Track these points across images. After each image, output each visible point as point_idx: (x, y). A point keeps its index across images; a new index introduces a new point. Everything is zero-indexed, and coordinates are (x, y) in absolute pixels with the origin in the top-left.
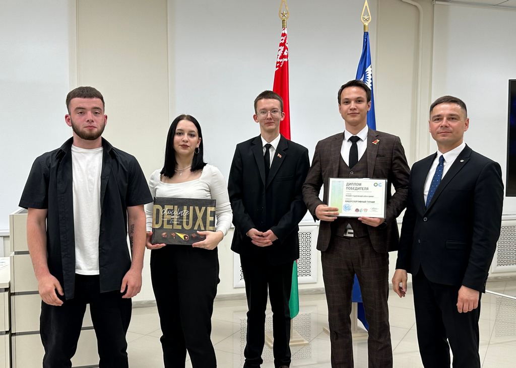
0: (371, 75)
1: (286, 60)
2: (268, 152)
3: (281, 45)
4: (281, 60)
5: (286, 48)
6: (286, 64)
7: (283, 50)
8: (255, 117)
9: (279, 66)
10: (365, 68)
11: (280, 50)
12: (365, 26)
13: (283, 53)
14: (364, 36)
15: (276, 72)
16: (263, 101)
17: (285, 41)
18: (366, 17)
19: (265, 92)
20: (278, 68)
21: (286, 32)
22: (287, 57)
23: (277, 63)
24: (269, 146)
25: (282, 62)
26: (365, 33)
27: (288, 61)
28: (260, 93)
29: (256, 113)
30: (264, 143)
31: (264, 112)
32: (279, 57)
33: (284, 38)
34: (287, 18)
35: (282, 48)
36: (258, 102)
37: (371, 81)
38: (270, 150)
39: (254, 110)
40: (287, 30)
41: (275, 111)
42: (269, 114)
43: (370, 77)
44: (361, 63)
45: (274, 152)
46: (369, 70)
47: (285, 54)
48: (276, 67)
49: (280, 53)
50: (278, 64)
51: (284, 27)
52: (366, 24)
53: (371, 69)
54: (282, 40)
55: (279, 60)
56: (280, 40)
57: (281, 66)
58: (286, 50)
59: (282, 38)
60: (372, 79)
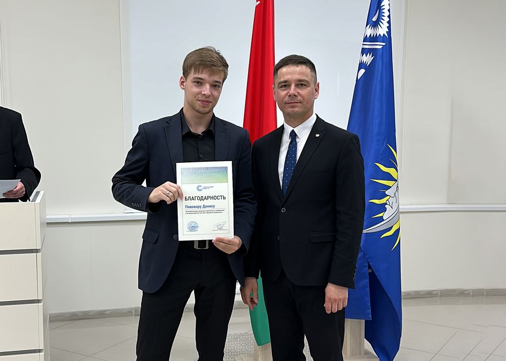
37: (389, 19)
46: (385, 3)
53: (388, 3)
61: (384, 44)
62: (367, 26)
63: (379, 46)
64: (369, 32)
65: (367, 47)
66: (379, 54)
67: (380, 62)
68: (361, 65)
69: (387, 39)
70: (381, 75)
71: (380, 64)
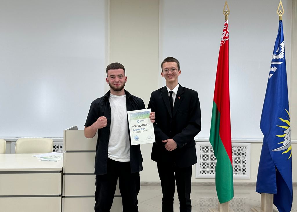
0: (284, 47)
1: (227, 40)
2: (171, 97)
3: (224, 30)
4: (224, 40)
5: (227, 32)
6: (227, 42)
7: (225, 34)
8: (162, 74)
9: (222, 44)
10: (280, 43)
11: (223, 33)
12: (280, 17)
13: (225, 35)
14: (279, 23)
15: (221, 47)
16: (166, 63)
17: (227, 28)
18: (281, 11)
19: (168, 58)
20: (222, 45)
21: (227, 22)
22: (228, 38)
23: (222, 41)
24: (171, 92)
25: (224, 41)
26: (280, 21)
27: (228, 40)
28: (165, 59)
29: (162, 71)
30: (169, 90)
31: (167, 70)
32: (223, 38)
33: (226, 26)
34: (228, 14)
35: (225, 32)
36: (164, 64)
37: (284, 51)
38: (173, 95)
39: (162, 70)
40: (228, 22)
41: (173, 69)
42: (170, 71)
43: (283, 49)
44: (277, 40)
45: (175, 96)
46: (282, 44)
47: (227, 36)
48: (221, 44)
49: (223, 36)
50: (222, 43)
51: (226, 20)
52: (281, 15)
53: (284, 44)
54: (225, 27)
55: (222, 40)
56: (224, 27)
57: (224, 43)
58: (227, 34)
59: (225, 26)
60: (284, 50)
61: (282, 62)
62: (273, 54)
63: (280, 63)
64: (275, 57)
65: (274, 64)
66: (280, 67)
67: (280, 71)
68: (271, 72)
69: (284, 60)
70: (281, 77)
71: (280, 72)
